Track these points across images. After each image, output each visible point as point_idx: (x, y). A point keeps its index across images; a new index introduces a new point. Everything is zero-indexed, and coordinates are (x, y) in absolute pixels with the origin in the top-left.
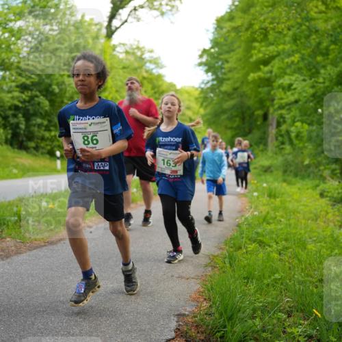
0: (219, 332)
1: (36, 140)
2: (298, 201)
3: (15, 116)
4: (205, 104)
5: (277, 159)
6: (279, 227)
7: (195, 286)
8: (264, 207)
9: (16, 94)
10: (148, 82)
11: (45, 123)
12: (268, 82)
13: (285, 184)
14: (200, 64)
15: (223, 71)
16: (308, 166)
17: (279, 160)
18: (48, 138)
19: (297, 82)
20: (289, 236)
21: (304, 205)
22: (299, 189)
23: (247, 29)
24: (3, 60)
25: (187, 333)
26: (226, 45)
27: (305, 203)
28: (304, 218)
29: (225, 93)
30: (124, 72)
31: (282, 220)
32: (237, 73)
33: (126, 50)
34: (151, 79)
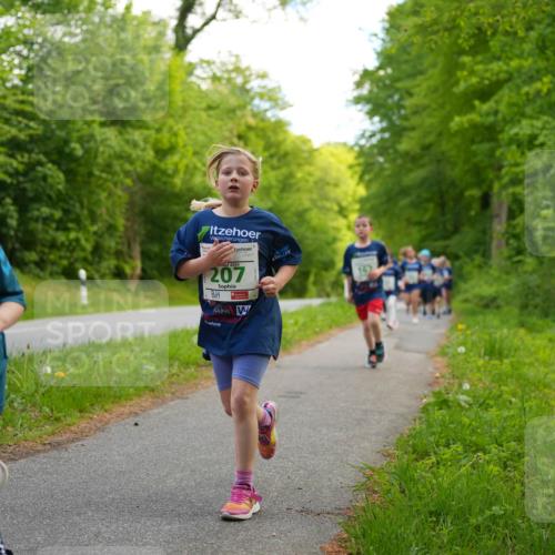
1: (39, 248)
2: (547, 364)
4: (367, 177)
5: (507, 282)
6: (506, 413)
8: (479, 375)
10: (258, 136)
11: (58, 214)
12: (489, 132)
13: (522, 332)
14: (357, 100)
15: (403, 112)
17: (511, 285)
18: (63, 244)
19: (545, 132)
22: (550, 340)
26: (406, 62)
29: (407, 154)
30: (209, 116)
31: (513, 400)
32: (430, 116)
33: (214, 74)
34: (263, 130)
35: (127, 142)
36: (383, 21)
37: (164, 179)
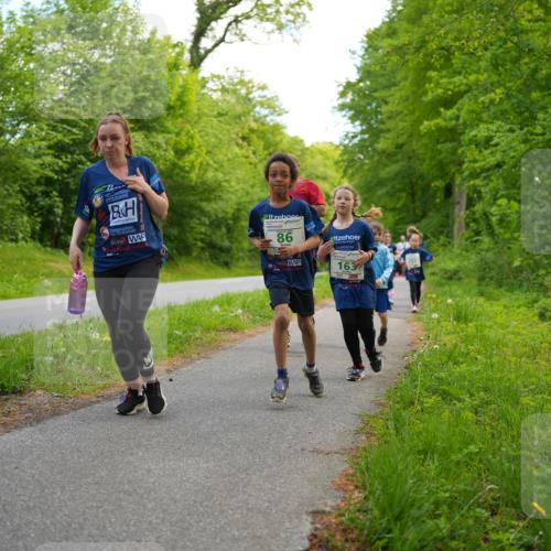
0: (379, 539)
2: (504, 327)
3: (46, 194)
4: (350, 171)
5: (468, 258)
6: (474, 368)
7: (341, 466)
8: (449, 337)
9: (48, 159)
10: (258, 137)
12: (452, 134)
13: (482, 300)
14: (342, 107)
15: (379, 117)
16: (520, 270)
17: (472, 260)
19: (499, 134)
20: (490, 383)
21: (513, 333)
22: (505, 306)
23: (418, 50)
24: (27, 106)
25: (328, 541)
26: (382, 75)
27: (516, 330)
28: (514, 354)
29: (384, 151)
30: (219, 121)
31: (479, 357)
32: (402, 120)
33: (223, 87)
34: (263, 132)
35: (152, 143)
36: (363, 41)
37: (182, 174)
